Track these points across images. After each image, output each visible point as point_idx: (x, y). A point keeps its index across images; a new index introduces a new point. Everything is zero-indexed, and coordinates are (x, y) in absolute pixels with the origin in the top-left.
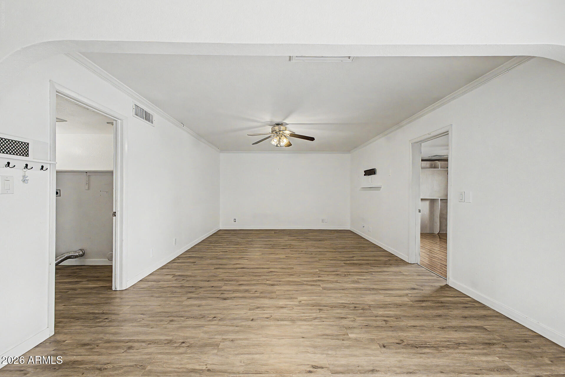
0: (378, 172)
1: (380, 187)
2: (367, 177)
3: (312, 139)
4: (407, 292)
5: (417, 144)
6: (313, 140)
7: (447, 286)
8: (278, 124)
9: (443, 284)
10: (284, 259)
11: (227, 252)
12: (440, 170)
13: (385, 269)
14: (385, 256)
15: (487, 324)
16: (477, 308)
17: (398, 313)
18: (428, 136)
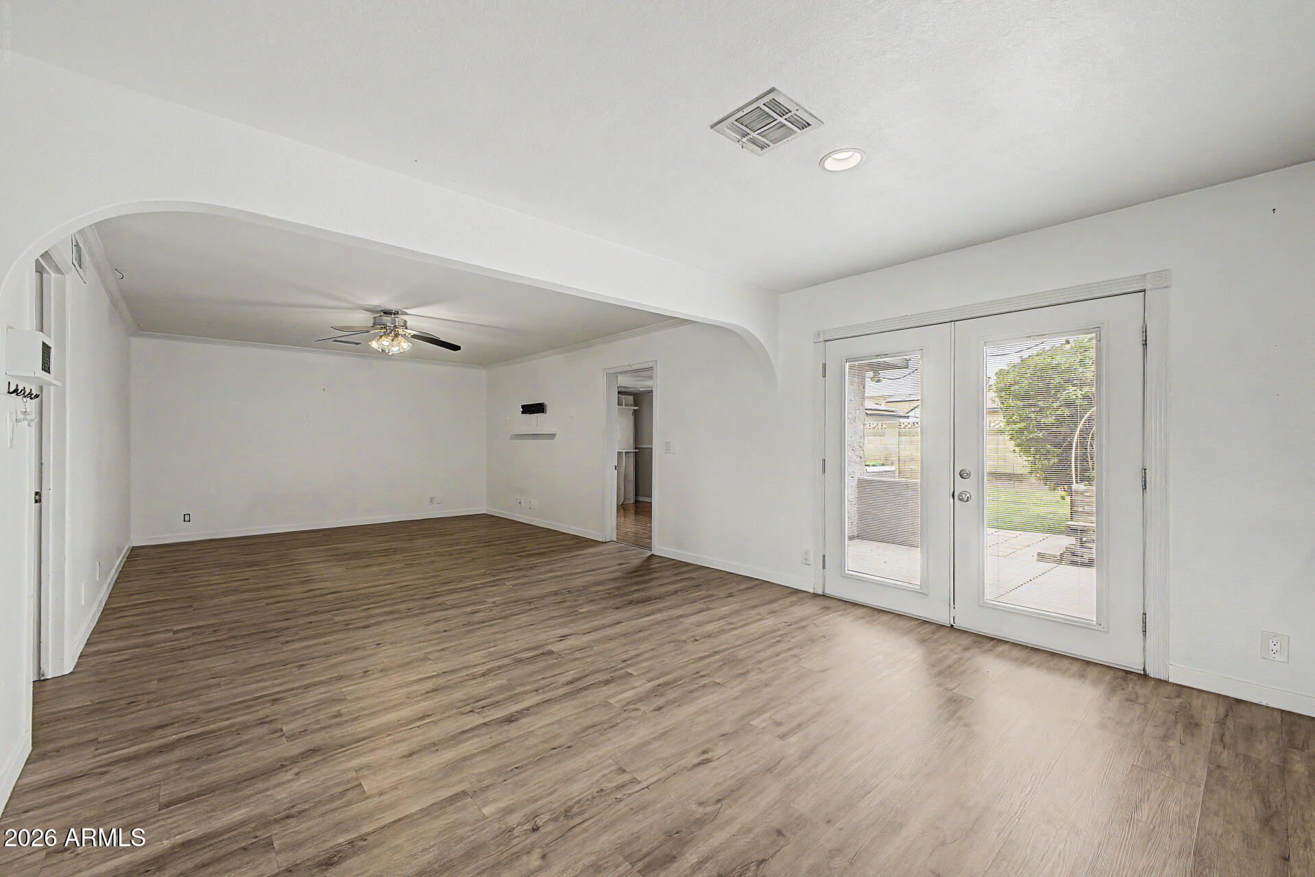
0: (549, 408)
1: (555, 435)
2: (525, 416)
3: (456, 348)
4: (616, 568)
5: (612, 376)
6: (455, 350)
7: (652, 555)
8: (387, 313)
9: (650, 554)
10: (402, 568)
11: (248, 579)
12: (625, 409)
13: (579, 553)
14: (569, 540)
15: (694, 575)
16: (682, 566)
17: (617, 585)
18: (629, 368)
